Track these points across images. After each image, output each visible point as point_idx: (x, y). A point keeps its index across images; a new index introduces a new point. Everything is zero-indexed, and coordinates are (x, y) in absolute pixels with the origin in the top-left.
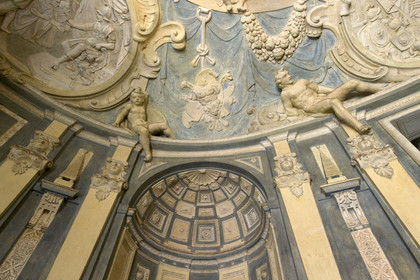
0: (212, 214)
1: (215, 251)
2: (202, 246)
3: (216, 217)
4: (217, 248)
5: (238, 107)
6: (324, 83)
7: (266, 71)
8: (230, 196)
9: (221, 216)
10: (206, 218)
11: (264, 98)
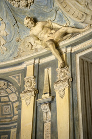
0: (8, 100)
1: (10, 119)
2: (4, 117)
3: (10, 101)
4: (11, 118)
5: (10, 38)
6: (56, 21)
7: (21, 13)
8: (14, 91)
9: (12, 101)
10: (5, 102)
11: (24, 30)
